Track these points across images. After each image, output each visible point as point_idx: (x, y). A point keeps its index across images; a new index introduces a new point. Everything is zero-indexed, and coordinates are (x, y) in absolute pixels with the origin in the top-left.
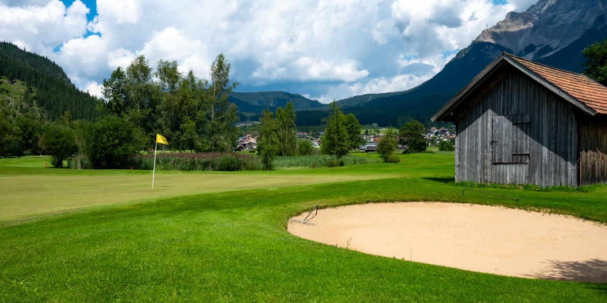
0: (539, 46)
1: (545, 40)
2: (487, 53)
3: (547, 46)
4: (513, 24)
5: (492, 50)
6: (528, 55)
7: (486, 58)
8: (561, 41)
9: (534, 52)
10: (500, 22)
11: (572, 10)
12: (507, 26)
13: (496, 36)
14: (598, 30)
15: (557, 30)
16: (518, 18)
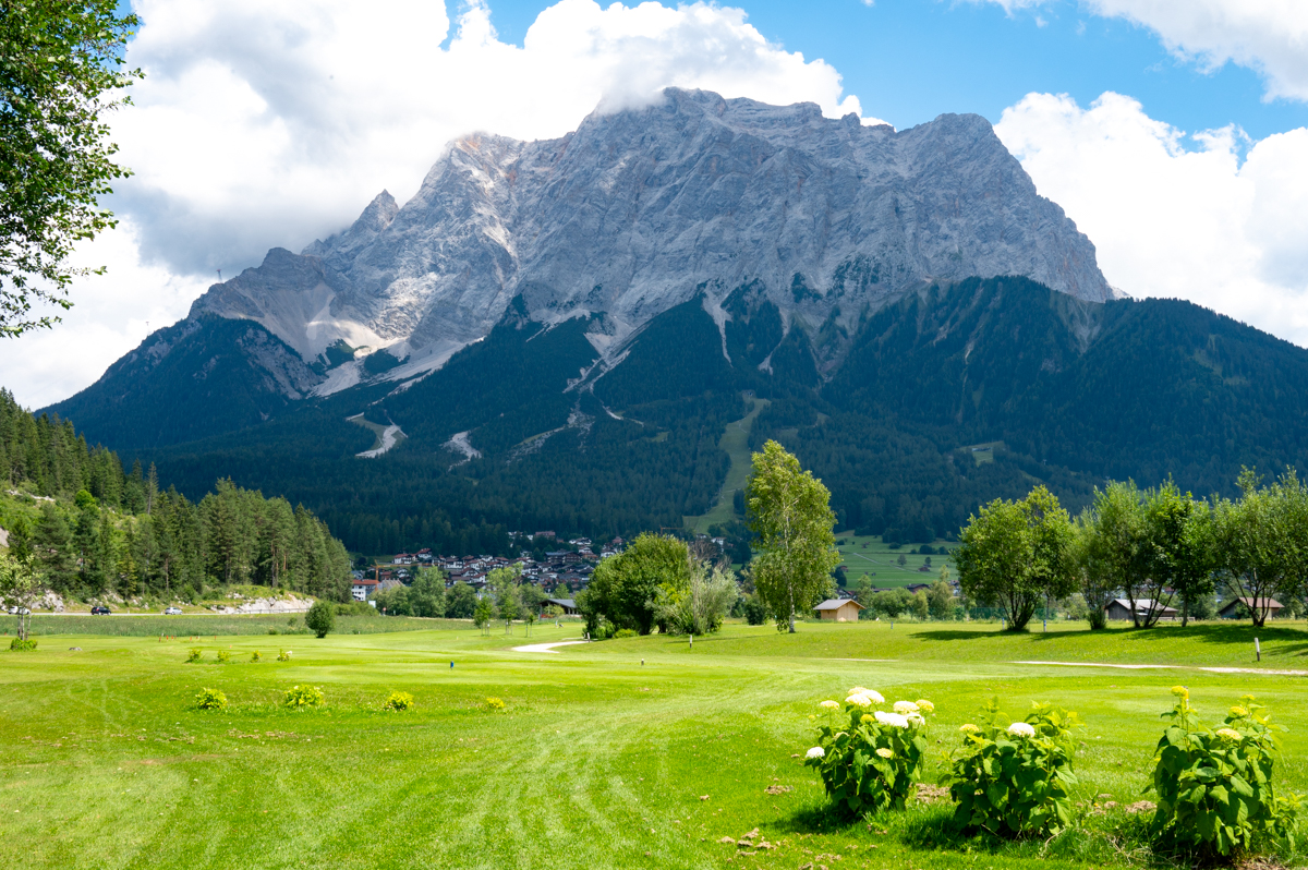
0: (362, 347)
1: (372, 334)
2: (250, 350)
3: (380, 351)
4: (283, 281)
5: (265, 344)
6: (343, 367)
7: (251, 363)
8: (412, 342)
9: (354, 363)
10: (251, 269)
11: (430, 271)
12: (268, 284)
13: (247, 305)
14: (518, 331)
15: (398, 315)
16: (296, 268)
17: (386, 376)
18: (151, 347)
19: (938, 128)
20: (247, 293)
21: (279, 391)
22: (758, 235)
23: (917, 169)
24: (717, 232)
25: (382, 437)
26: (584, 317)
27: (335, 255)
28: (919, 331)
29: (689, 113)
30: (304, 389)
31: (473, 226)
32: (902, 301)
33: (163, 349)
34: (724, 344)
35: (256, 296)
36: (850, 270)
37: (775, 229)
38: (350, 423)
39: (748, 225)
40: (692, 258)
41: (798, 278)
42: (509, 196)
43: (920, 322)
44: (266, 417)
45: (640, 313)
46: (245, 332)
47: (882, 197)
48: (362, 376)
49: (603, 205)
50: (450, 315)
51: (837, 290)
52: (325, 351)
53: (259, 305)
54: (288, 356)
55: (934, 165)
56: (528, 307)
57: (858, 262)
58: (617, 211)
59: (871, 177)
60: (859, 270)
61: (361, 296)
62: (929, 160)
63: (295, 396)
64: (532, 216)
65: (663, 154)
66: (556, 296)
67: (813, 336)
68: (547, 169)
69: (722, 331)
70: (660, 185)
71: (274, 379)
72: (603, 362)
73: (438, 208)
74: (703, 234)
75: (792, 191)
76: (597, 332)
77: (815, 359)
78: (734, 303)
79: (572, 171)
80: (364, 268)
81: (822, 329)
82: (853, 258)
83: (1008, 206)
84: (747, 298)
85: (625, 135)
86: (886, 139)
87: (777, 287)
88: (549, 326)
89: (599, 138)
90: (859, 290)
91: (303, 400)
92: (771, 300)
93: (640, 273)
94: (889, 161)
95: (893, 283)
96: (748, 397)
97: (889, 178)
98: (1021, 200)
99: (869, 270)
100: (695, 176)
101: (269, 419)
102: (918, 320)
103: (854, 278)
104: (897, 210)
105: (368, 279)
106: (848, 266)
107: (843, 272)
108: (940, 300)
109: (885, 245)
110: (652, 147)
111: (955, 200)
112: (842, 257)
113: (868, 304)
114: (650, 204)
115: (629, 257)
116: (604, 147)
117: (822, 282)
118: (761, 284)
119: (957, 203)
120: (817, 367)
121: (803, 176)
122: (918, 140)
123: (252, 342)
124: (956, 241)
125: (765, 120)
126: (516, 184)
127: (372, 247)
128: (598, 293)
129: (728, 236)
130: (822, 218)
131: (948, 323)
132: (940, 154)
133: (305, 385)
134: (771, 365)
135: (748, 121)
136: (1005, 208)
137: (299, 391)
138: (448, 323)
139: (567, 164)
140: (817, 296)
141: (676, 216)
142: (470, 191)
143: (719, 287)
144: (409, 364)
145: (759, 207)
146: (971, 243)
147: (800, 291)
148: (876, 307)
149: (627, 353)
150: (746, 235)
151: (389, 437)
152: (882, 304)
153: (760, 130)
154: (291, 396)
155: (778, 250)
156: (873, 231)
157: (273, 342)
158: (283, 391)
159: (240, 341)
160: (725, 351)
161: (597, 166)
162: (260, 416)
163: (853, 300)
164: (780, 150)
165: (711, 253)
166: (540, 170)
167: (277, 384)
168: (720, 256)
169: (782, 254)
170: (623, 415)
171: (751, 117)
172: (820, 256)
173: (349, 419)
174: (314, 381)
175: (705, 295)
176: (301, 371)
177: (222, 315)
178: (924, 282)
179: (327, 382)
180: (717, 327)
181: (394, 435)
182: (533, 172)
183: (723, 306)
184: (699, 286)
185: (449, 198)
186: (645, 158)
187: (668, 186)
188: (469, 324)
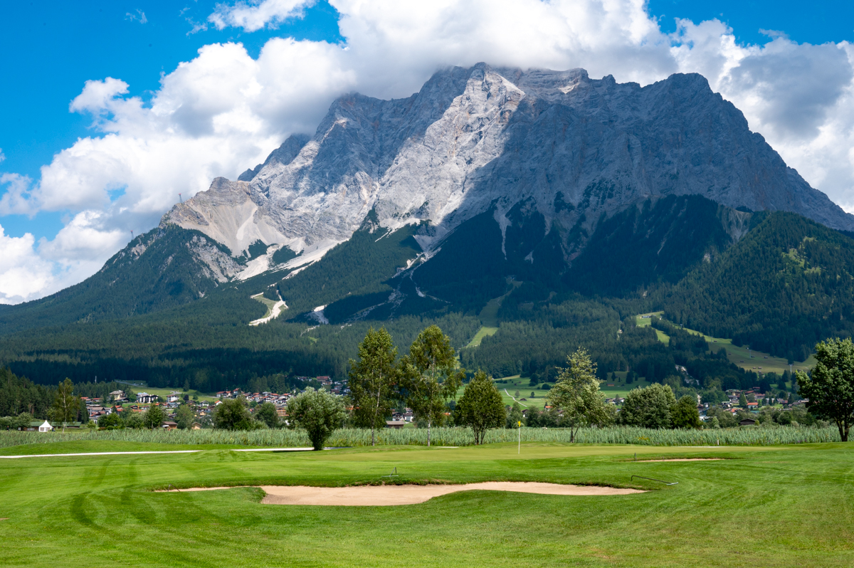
0: (272, 245)
1: (280, 235)
2: (194, 250)
3: (284, 247)
4: (223, 199)
5: (205, 246)
6: (259, 259)
7: (194, 259)
8: (306, 241)
9: (266, 256)
10: (202, 192)
11: (320, 191)
12: (213, 202)
13: (198, 217)
14: (371, 235)
15: (298, 222)
16: (232, 190)
17: (285, 265)
18: (134, 249)
19: (669, 84)
20: (198, 209)
21: (213, 277)
22: (535, 165)
23: (654, 114)
24: (507, 163)
25: (272, 309)
26: (416, 223)
27: (258, 181)
28: (634, 232)
29: (492, 81)
30: (230, 275)
31: (348, 160)
32: (625, 211)
33: (140, 249)
34: (503, 244)
35: (204, 211)
36: (594, 190)
37: (546, 161)
38: (254, 299)
39: (528, 158)
40: (489, 182)
41: (559, 195)
42: (374, 139)
43: (636, 227)
44: (202, 295)
45: (453, 220)
46: (191, 239)
47: (619, 138)
48: (270, 266)
49: (433, 146)
50: (331, 222)
51: (585, 204)
52: (248, 248)
53: (205, 217)
54: (220, 253)
55: (664, 111)
56: (379, 218)
57: (600, 183)
58: (441, 150)
59: (619, 121)
60: (601, 189)
61: (274, 209)
62: (662, 107)
63: (223, 280)
64: (388, 153)
65: (474, 109)
66: (398, 209)
67: (564, 237)
68: (399, 119)
69: (504, 234)
70: (472, 131)
71: (210, 269)
72: (423, 256)
73: (326, 148)
74: (497, 165)
75: (558, 134)
76: (423, 234)
77: (564, 252)
78: (514, 214)
79: (415, 121)
80: (276, 190)
81: (572, 231)
82: (597, 181)
83: (716, 139)
84: (523, 210)
85: (451, 96)
86: (633, 93)
87: (544, 202)
88: (391, 230)
89: (433, 98)
90: (600, 203)
91: (229, 283)
92: (540, 211)
93: (455, 192)
94: (634, 109)
95: (623, 198)
96: (510, 280)
97: (632, 122)
98: (725, 135)
99: (607, 189)
100: (494, 125)
101: (205, 296)
102: (635, 224)
103: (597, 195)
104: (629, 146)
105: (279, 197)
106: (593, 186)
107: (590, 191)
108: (650, 210)
109: (619, 172)
110: (467, 104)
111: (678, 136)
112: (591, 180)
113: (605, 212)
114: (464, 144)
115: (448, 182)
116: (436, 104)
117: (575, 198)
118: (533, 200)
119: (680, 137)
120: (566, 257)
121: (567, 123)
122: (656, 93)
123: (196, 245)
124: (676, 165)
125: (548, 82)
126: (379, 130)
127: (282, 175)
128: (426, 207)
129: (514, 166)
130: (578, 153)
131: (654, 227)
132: (669, 103)
133: (230, 272)
134: (533, 257)
135: (537, 83)
136: (714, 140)
137: (227, 276)
138: (330, 228)
139: (412, 116)
140: (571, 207)
141: (480, 153)
142: (347, 136)
143: (506, 202)
144: (302, 256)
145: (536, 146)
146: (686, 167)
147: (560, 204)
148: (610, 215)
149: (439, 249)
150: (527, 165)
151: (277, 309)
152: (614, 212)
153: (545, 89)
154: (220, 281)
155: (547, 176)
156: (611, 162)
157: (210, 244)
158: (215, 276)
159: (188, 244)
160: (503, 247)
161: (431, 118)
162: (199, 294)
163: (595, 210)
164: (552, 106)
165: (502, 178)
166: (394, 120)
167: (212, 273)
168: (509, 180)
169: (549, 179)
170: (427, 294)
171: (539, 80)
172: (576, 180)
173: (252, 297)
174: (238, 270)
175: (496, 208)
176: (229, 263)
177: (180, 225)
178: (643, 197)
179: (246, 269)
180: (501, 231)
181: (280, 308)
182: (390, 121)
183: (507, 216)
184: (493, 201)
185: (333, 141)
186: (462, 113)
187: (477, 132)
188: (343, 228)
